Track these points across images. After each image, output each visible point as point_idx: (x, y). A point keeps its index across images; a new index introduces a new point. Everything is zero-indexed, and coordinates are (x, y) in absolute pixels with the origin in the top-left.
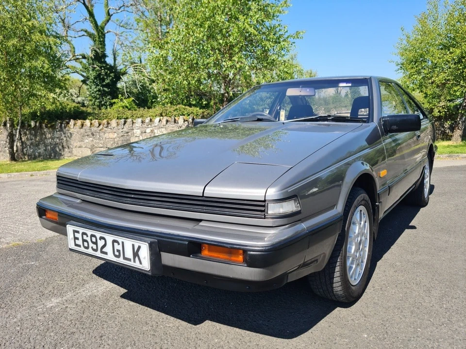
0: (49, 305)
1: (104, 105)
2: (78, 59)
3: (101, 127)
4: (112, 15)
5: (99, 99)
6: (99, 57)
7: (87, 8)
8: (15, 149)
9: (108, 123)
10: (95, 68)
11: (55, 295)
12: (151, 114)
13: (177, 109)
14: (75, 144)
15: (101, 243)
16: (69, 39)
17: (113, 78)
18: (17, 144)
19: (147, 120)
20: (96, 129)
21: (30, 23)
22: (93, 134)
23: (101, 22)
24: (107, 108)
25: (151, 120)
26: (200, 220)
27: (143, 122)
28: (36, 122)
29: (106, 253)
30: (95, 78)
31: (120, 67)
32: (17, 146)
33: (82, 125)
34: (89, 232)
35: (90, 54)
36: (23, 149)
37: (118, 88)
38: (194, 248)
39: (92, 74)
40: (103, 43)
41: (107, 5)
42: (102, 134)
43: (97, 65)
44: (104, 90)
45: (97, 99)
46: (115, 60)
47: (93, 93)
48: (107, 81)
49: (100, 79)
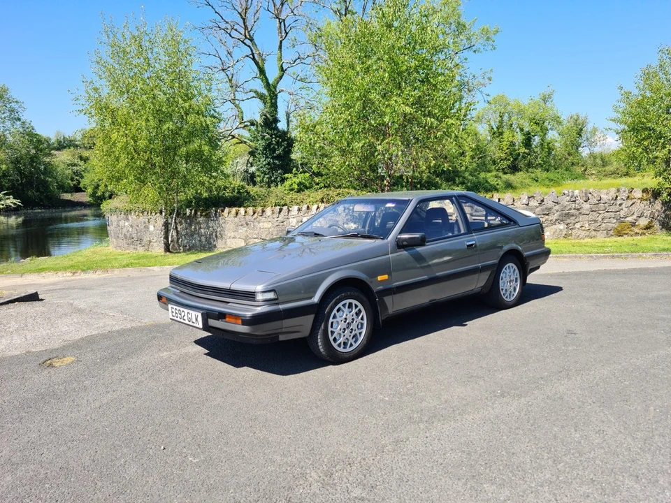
0: (161, 355)
1: (274, 181)
2: (247, 126)
3: (256, 215)
4: (286, 70)
5: (268, 174)
6: (270, 122)
7: (257, 63)
8: (170, 239)
9: (263, 211)
10: (264, 136)
11: (167, 351)
12: (311, 199)
13: (339, 194)
14: (229, 235)
15: (183, 314)
16: (237, 102)
17: (285, 148)
18: (173, 233)
19: (304, 208)
20: (250, 217)
21: (187, 105)
22: (247, 224)
23: (273, 80)
24: (277, 185)
25: (308, 207)
26: (229, 303)
27: (299, 210)
28: (191, 210)
29: (185, 320)
30: (265, 149)
31: (294, 134)
32: (172, 236)
33: (237, 214)
34: (178, 308)
35: (259, 120)
36: (178, 239)
37: (291, 160)
38: (221, 316)
39: (261, 144)
40: (274, 106)
41: (280, 59)
42: (256, 224)
43: (267, 133)
44: (274, 164)
45: (265, 174)
46: (288, 125)
47: (262, 167)
48: (277, 152)
49: (270, 150)
